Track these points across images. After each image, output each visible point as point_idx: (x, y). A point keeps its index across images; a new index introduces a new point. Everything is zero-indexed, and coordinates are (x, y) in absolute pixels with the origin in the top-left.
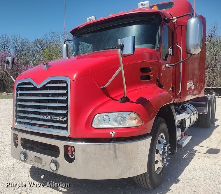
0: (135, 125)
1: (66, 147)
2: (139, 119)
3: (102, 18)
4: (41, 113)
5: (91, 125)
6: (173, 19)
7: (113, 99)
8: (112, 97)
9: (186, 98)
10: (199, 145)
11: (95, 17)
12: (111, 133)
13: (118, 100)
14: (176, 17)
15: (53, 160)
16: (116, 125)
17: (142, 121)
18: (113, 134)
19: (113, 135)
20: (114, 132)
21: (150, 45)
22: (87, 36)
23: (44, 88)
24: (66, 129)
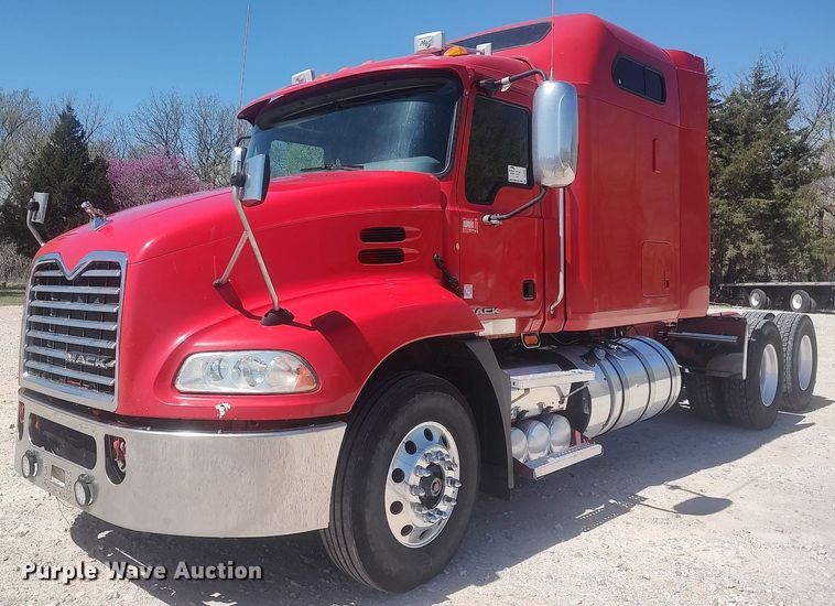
0: (293, 390)
1: (109, 440)
2: (309, 373)
3: (323, 77)
4: (71, 348)
5: (173, 384)
6: (501, 84)
7: (249, 315)
8: (248, 308)
9: (587, 319)
10: (669, 483)
11: (312, 72)
12: (218, 407)
13: (260, 318)
14: (507, 79)
15: (82, 475)
16: (244, 388)
17: (317, 379)
18: (222, 409)
19: (222, 413)
20: (227, 406)
21: (425, 159)
22: (295, 124)
23: (81, 281)
24: (109, 390)
